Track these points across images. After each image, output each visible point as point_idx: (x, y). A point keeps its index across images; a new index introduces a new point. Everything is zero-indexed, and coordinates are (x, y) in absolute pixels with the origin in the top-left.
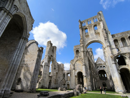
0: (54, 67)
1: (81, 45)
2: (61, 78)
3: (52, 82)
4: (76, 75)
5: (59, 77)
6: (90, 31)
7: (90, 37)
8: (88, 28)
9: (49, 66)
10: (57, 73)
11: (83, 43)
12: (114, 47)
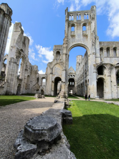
0: (25, 68)
1: (65, 46)
2: (34, 82)
3: (22, 86)
4: (53, 80)
5: (31, 81)
6: (77, 30)
7: (77, 38)
8: (76, 24)
9: (18, 65)
10: (28, 76)
11: (67, 43)
12: (98, 55)
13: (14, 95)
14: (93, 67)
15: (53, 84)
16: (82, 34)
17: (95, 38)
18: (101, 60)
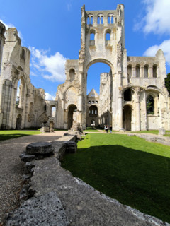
1: (81, 61)
2: (40, 113)
3: (23, 118)
4: (66, 108)
5: (35, 111)
6: (98, 38)
7: (97, 50)
8: (96, 31)
9: (15, 89)
10: (32, 103)
11: (84, 58)
12: (125, 75)
13: (12, 129)
14: (118, 91)
15: (67, 114)
16: (104, 45)
17: (122, 52)
18: (129, 81)
